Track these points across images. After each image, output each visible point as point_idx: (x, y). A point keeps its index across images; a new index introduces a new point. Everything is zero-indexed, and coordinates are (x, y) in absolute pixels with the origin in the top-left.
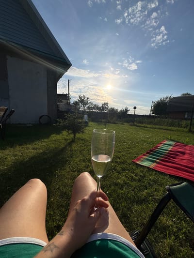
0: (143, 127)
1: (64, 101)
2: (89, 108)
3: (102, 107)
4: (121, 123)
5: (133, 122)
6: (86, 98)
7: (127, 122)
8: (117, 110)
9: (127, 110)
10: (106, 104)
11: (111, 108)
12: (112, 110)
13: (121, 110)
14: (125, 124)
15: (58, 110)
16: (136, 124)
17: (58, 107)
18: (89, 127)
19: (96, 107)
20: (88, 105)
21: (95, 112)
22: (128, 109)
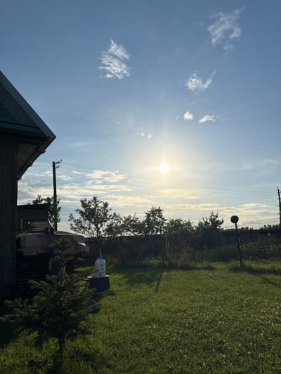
0: (269, 272)
1: (39, 226)
2: (110, 229)
3: (148, 220)
4: (205, 264)
5: (239, 255)
6: (101, 205)
7: (223, 258)
8: (189, 224)
9: (215, 223)
10: (157, 212)
11: (172, 222)
12: (176, 225)
13: (200, 224)
14: (218, 265)
15: (20, 256)
16: (247, 263)
17: (19, 246)
18: (112, 294)
19: (131, 223)
20: (108, 222)
21: (130, 238)
22: (219, 219)
